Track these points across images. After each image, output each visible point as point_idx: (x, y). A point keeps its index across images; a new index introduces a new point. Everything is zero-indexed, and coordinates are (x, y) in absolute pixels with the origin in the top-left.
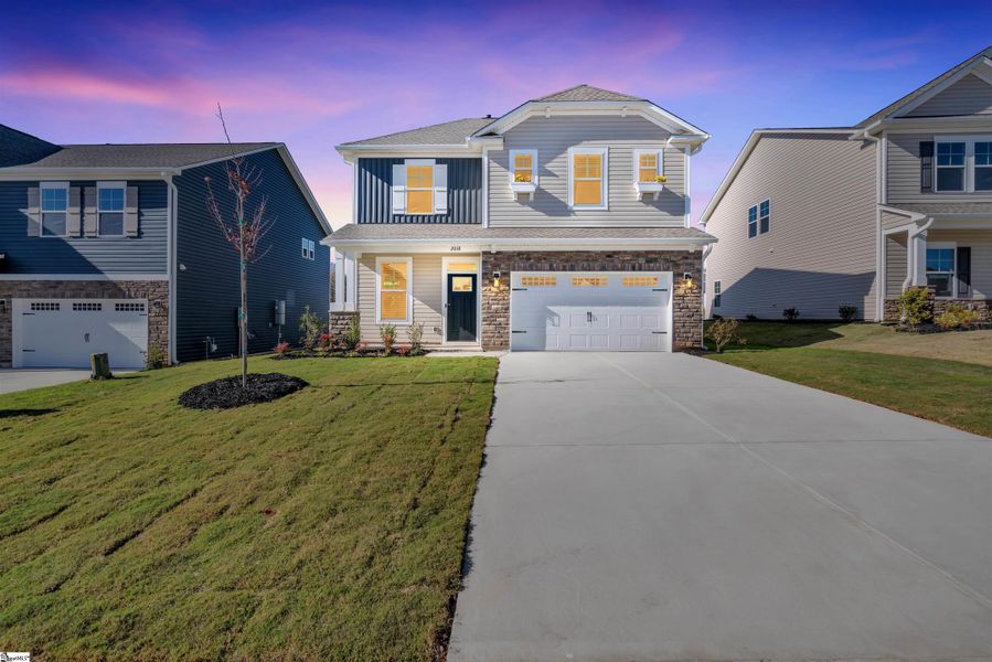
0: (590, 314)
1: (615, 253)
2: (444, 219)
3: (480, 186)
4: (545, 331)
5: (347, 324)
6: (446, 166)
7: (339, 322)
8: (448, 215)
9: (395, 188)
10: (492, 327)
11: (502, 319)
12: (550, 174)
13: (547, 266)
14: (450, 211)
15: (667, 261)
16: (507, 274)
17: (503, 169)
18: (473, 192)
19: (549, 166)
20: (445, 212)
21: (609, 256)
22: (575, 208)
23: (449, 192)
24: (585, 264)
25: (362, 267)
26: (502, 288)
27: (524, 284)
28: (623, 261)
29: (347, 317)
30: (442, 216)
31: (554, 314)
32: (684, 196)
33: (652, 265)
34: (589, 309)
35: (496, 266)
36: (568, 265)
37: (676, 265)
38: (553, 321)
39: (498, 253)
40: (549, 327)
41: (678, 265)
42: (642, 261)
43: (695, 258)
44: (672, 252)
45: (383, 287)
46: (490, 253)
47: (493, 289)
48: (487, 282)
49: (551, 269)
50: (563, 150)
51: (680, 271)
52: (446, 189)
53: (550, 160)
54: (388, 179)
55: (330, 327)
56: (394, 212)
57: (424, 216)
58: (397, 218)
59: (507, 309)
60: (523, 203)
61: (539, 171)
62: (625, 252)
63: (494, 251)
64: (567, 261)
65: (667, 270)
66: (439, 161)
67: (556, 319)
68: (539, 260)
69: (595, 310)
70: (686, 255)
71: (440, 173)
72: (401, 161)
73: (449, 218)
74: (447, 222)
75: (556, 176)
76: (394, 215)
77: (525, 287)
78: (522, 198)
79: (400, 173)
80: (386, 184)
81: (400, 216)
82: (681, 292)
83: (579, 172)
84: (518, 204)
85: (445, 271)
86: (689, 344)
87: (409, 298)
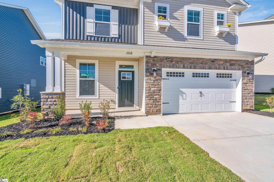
0: (201, 92)
1: (215, 60)
2: (116, 40)
3: (137, 24)
4: (179, 102)
5: (55, 101)
6: (117, 11)
7: (49, 100)
8: (119, 38)
9: (88, 20)
10: (152, 101)
11: (157, 96)
12: (176, 18)
13: (182, 65)
14: (120, 35)
15: (239, 65)
16: (160, 70)
17: (151, 13)
18: (133, 27)
19: (176, 14)
20: (117, 36)
21: (213, 61)
22: (188, 38)
23: (119, 26)
24: (201, 65)
25: (68, 65)
26: (157, 78)
27: (168, 76)
28: (219, 65)
29: (54, 96)
30: (115, 38)
31: (184, 93)
32: (235, 35)
33: (232, 67)
34: (200, 90)
35: (154, 65)
36: (192, 65)
37: (243, 67)
38: (182, 96)
39: (155, 57)
40: (181, 100)
41: (244, 67)
42: (228, 64)
43: (251, 64)
44: (242, 60)
45: (81, 77)
46: (150, 57)
47: (152, 78)
48: (148, 74)
49: (184, 67)
50: (182, 7)
51: (245, 70)
52: (117, 23)
53: (176, 11)
54: (84, 14)
55: (42, 103)
56: (87, 34)
57: (105, 38)
58: (89, 38)
59: (160, 90)
60: (162, 33)
61: (170, 16)
62: (220, 60)
63: (152, 55)
64: (192, 63)
65: (239, 70)
66: (114, 8)
67: (184, 95)
68: (177, 62)
69: (204, 91)
70: (247, 62)
71: (114, 15)
72: (91, 5)
73: (120, 40)
74: (118, 42)
75: (179, 20)
76: (88, 36)
77: (168, 78)
78: (162, 29)
79: (90, 11)
80: (82, 17)
81: (91, 36)
82: (245, 81)
83: (190, 19)
84: (159, 33)
85: (117, 69)
86: (248, 108)
87: (97, 84)
